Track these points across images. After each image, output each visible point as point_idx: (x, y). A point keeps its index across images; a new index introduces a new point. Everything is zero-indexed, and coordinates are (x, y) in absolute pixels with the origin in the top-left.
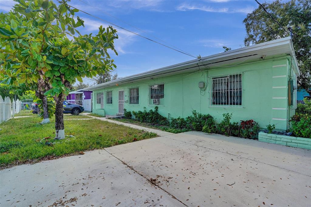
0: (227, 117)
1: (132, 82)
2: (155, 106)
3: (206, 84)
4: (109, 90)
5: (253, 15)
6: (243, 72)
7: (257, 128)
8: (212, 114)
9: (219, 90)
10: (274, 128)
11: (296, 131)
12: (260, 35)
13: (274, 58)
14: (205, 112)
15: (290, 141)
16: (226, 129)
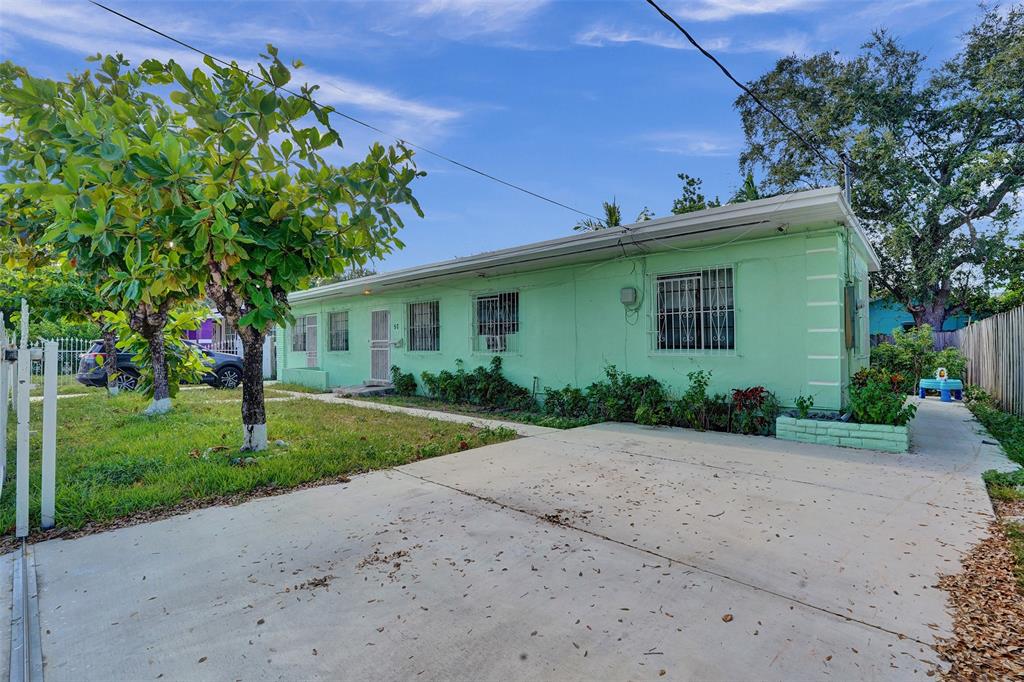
0: (700, 381)
1: (418, 285)
2: (491, 355)
3: (640, 294)
4: (339, 308)
5: (763, 88)
6: (737, 264)
7: (773, 406)
8: (657, 376)
9: (677, 310)
10: (812, 404)
11: (860, 410)
12: (782, 145)
13: (808, 230)
14: (639, 370)
15: (845, 433)
16: (697, 413)
